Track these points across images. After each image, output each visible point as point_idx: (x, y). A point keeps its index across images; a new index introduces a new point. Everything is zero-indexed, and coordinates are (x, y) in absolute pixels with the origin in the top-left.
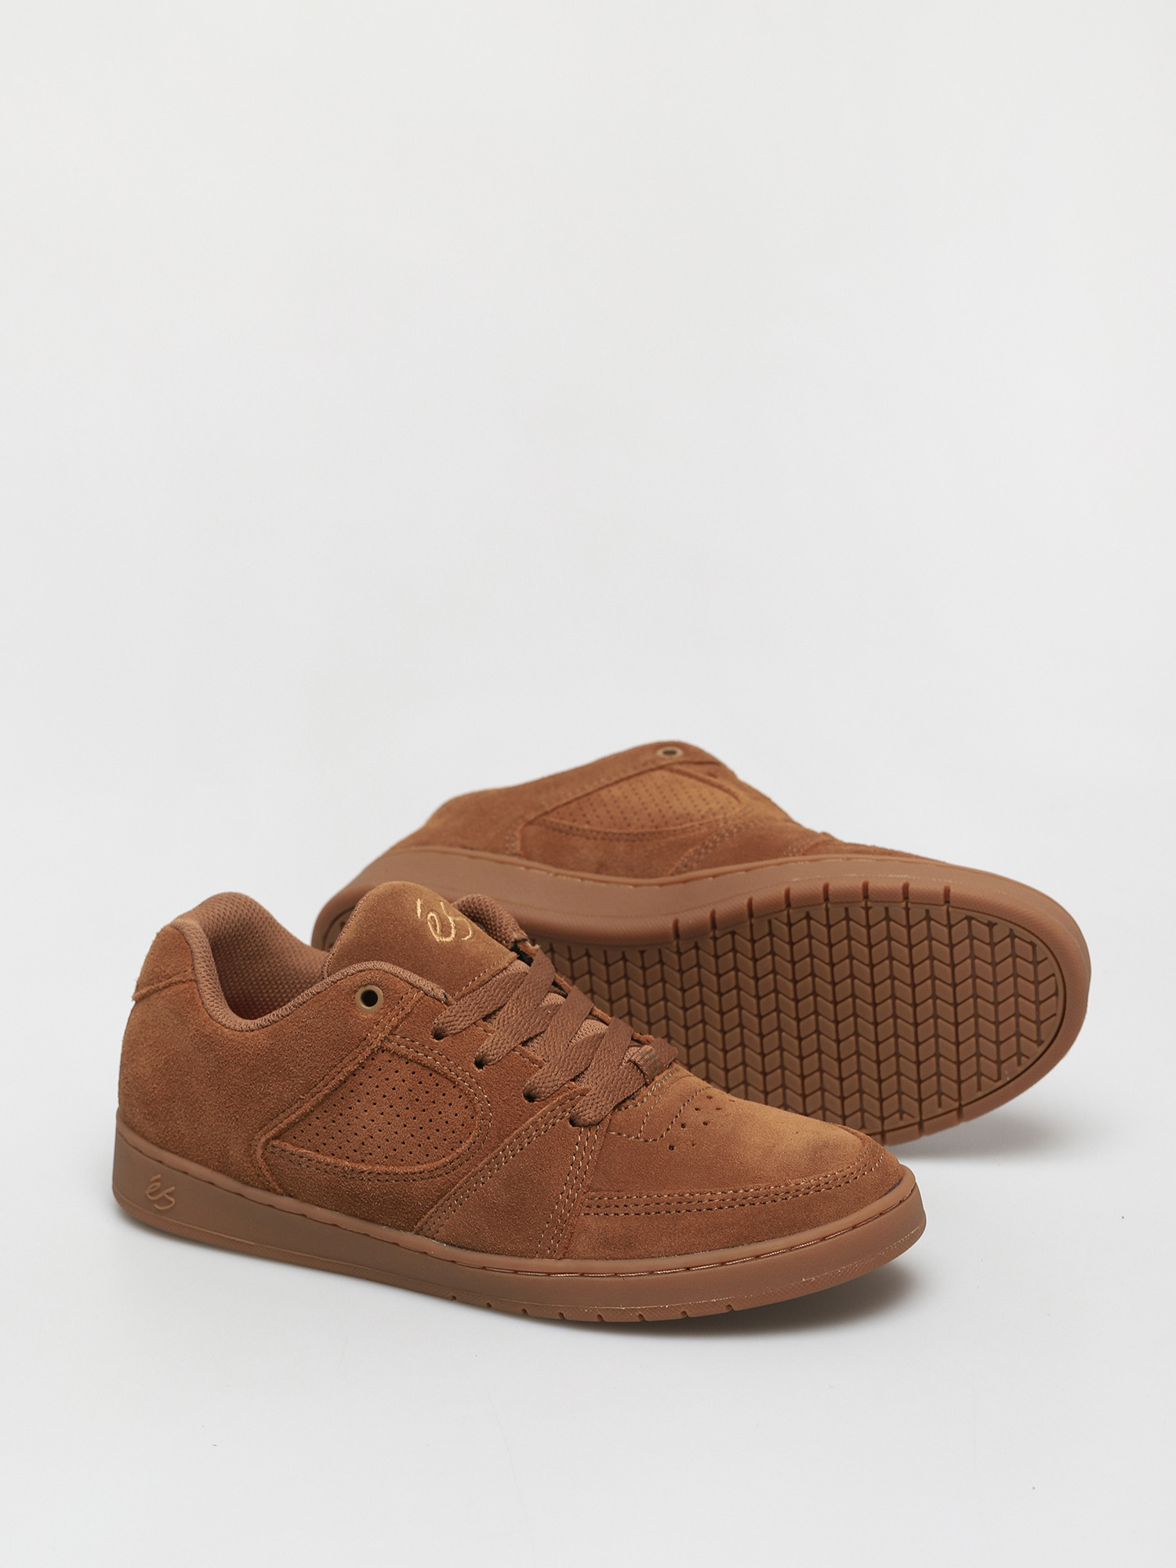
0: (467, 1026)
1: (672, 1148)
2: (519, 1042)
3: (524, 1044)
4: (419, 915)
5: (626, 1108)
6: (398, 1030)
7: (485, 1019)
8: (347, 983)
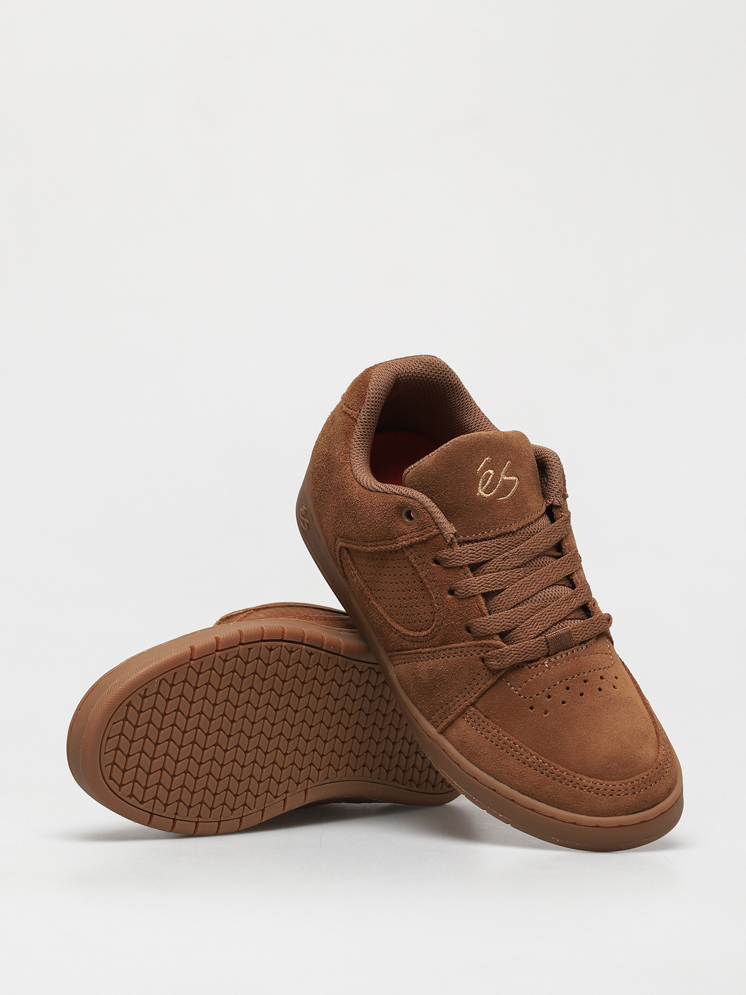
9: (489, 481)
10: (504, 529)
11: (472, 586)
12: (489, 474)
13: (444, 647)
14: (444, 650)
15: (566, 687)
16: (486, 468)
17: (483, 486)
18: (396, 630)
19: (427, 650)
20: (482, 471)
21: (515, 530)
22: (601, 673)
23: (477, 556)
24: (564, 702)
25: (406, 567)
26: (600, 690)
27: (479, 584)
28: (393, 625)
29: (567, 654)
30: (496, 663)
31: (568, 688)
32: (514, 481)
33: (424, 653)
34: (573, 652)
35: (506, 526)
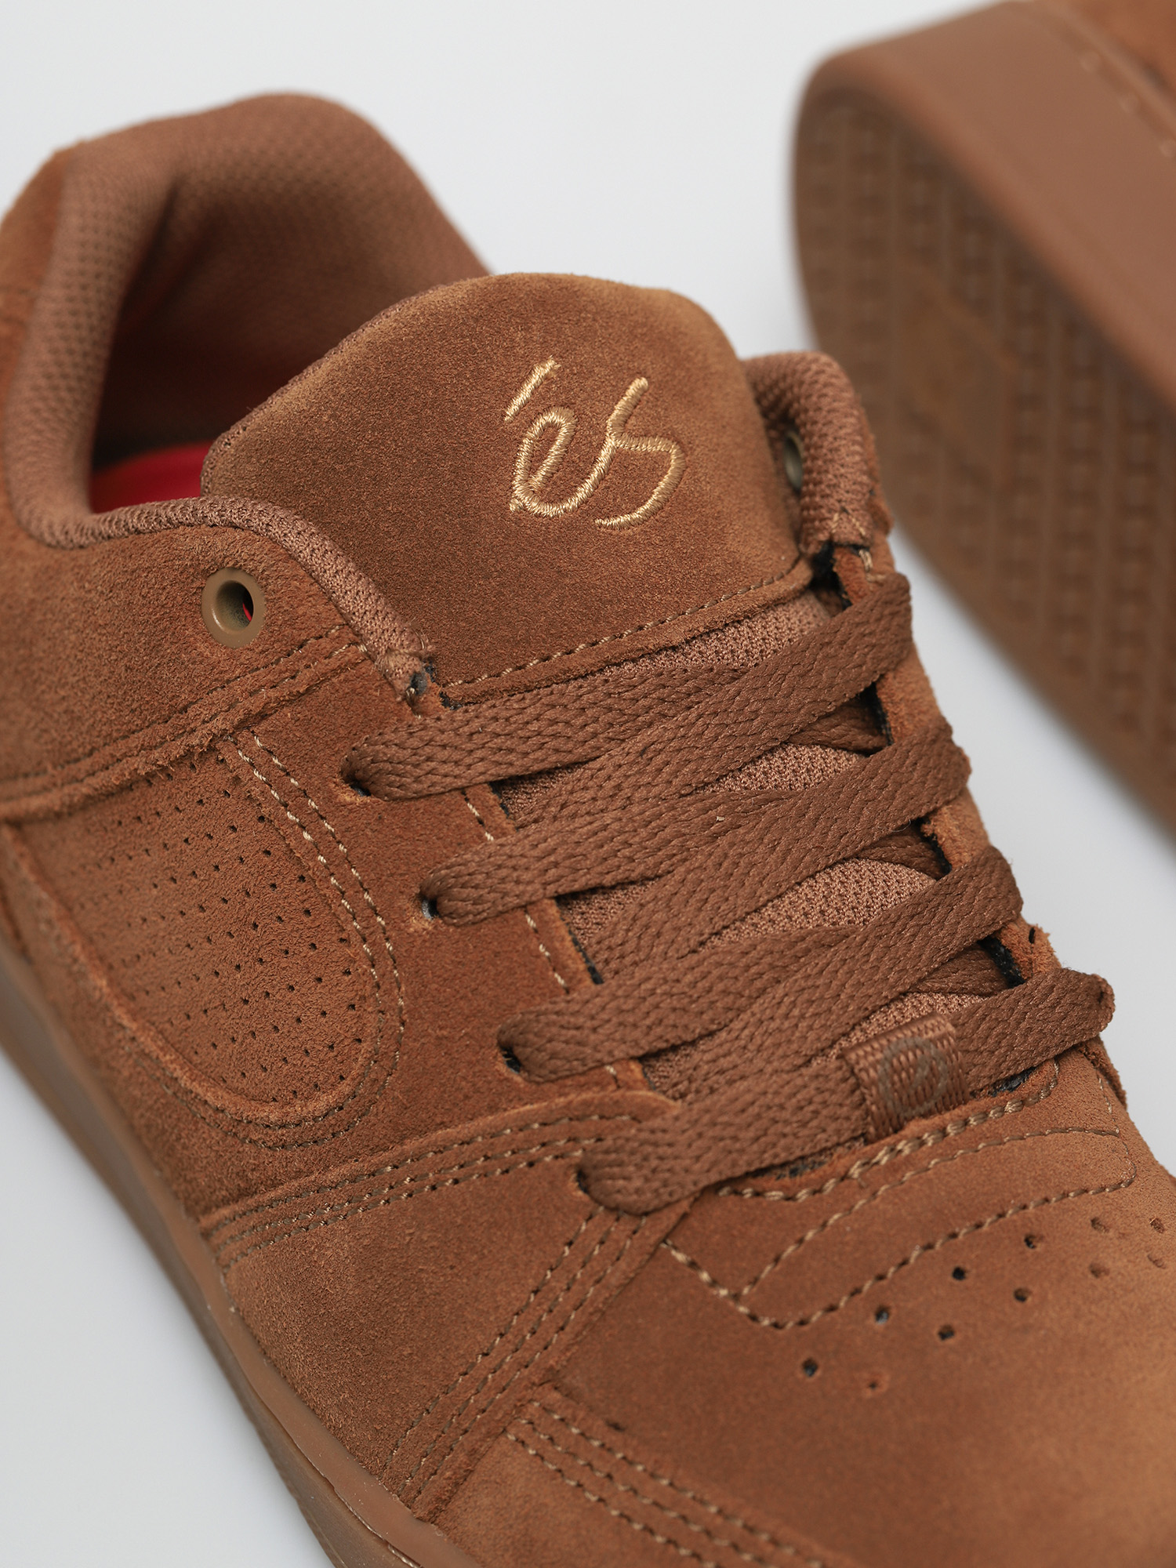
0: (439, 789)
1: (810, 1366)
2: (551, 889)
3: (565, 900)
4: (511, 411)
5: (757, 1194)
6: (264, 725)
7: (498, 786)
8: (190, 543)
9: (555, 450)
10: (633, 638)
11: (514, 868)
12: (554, 427)
13: (411, 1145)
14: (418, 1157)
15: (951, 1268)
16: (541, 401)
17: (532, 470)
18: (217, 1110)
19: (344, 1170)
20: (529, 415)
21: (677, 639)
22: (1093, 1206)
23: (523, 748)
24: (946, 1333)
25: (234, 829)
26: (1096, 1272)
27: (540, 859)
28: (200, 1091)
29: (943, 1132)
30: (638, 1183)
31: (959, 1274)
32: (664, 456)
33: (334, 1186)
34: (966, 1123)
35: (641, 628)
